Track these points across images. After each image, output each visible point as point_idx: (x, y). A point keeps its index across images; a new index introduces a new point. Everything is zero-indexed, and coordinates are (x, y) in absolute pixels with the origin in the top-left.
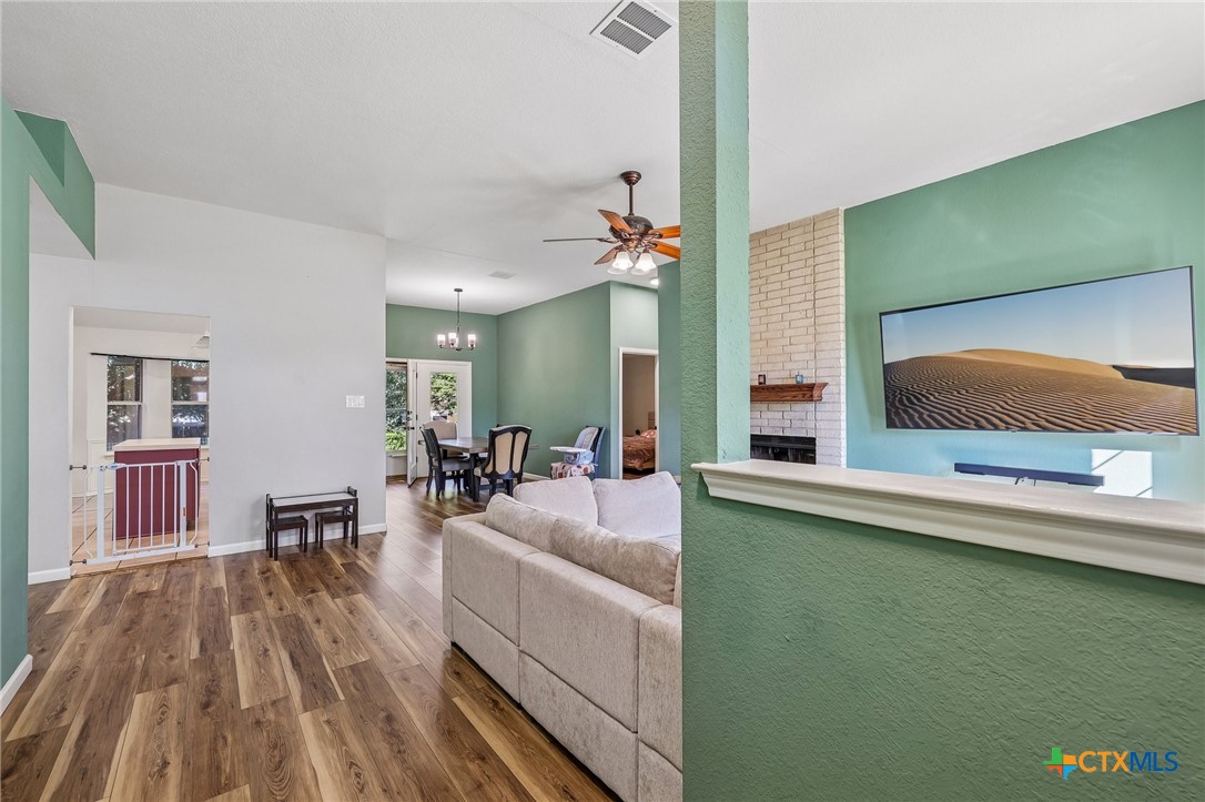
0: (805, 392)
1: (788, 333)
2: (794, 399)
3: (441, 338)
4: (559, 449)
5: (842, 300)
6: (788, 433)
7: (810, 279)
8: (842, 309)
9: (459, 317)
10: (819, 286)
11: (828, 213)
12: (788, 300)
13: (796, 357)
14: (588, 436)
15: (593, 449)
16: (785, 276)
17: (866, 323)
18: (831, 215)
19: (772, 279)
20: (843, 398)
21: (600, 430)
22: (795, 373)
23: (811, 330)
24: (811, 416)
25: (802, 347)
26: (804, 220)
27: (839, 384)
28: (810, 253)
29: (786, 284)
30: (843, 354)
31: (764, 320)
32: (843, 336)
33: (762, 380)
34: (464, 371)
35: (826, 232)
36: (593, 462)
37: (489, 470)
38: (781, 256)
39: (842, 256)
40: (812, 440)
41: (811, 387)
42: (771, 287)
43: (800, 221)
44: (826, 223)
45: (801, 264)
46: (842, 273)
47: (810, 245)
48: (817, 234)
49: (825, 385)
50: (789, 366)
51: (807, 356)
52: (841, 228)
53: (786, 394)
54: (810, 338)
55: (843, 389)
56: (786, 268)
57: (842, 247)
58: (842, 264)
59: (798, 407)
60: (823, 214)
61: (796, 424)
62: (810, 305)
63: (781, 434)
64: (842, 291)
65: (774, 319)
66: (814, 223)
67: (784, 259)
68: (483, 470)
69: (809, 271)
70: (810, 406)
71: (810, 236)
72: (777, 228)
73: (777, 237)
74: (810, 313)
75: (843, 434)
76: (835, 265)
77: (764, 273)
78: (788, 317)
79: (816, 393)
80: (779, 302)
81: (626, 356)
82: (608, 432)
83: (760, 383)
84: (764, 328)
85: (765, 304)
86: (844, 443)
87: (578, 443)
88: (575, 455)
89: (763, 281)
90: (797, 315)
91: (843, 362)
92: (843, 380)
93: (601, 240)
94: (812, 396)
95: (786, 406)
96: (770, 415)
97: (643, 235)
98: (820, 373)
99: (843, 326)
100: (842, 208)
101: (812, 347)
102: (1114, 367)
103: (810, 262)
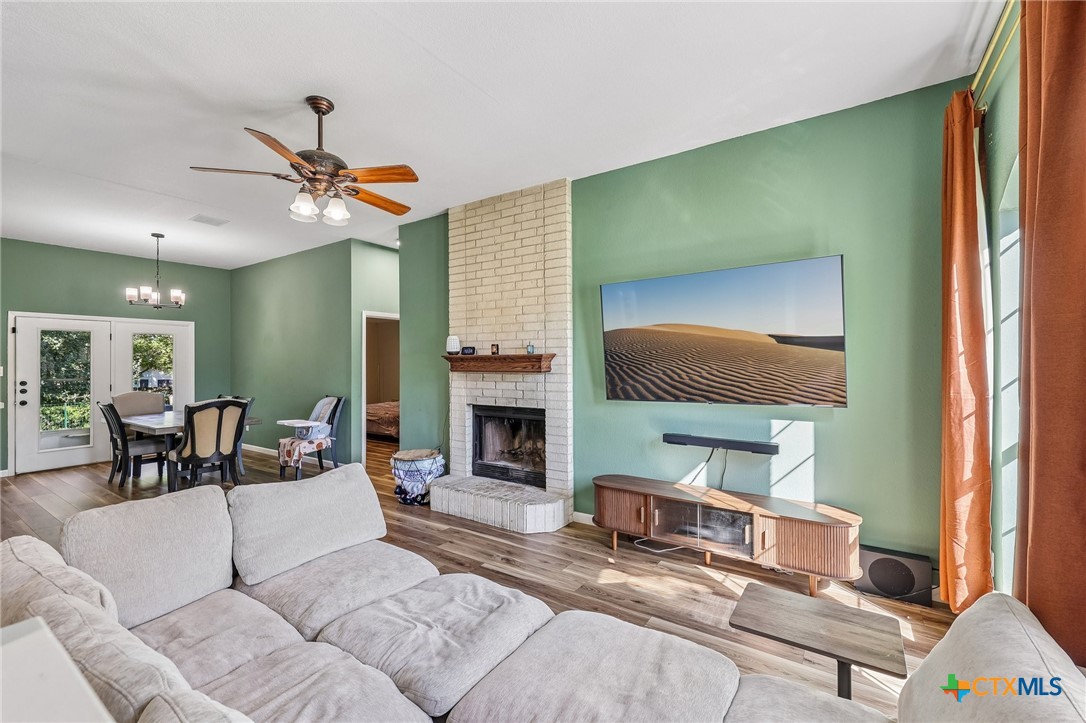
0: (533, 363)
1: (521, 302)
2: (524, 371)
3: (131, 292)
4: (286, 423)
5: (569, 271)
6: (521, 405)
7: (540, 248)
8: (569, 280)
9: (160, 269)
10: (549, 255)
11: (556, 182)
12: (521, 268)
13: (527, 327)
14: (325, 406)
15: (330, 421)
16: (518, 244)
17: (591, 295)
18: (559, 185)
19: (506, 246)
20: (570, 370)
21: (339, 400)
22: (526, 343)
23: (541, 300)
24: (541, 387)
25: (532, 318)
26: (535, 188)
27: (566, 356)
28: (539, 222)
29: (519, 252)
30: (570, 325)
31: (499, 288)
32: (569, 307)
33: (495, 350)
34: (184, 334)
35: (555, 201)
36: (331, 435)
37: (187, 453)
38: (515, 223)
39: (569, 227)
40: (542, 412)
41: (539, 358)
42: (505, 254)
43: (531, 189)
44: (555, 193)
45: (532, 232)
46: (569, 244)
47: (540, 214)
48: (548, 203)
49: (553, 356)
50: (521, 336)
51: (538, 327)
52: (568, 199)
53: (516, 365)
54: (540, 308)
55: (570, 360)
56: (519, 235)
57: (569, 218)
58: (569, 235)
59: (530, 377)
60: (552, 183)
61: (528, 395)
62: (539, 274)
63: (514, 405)
64: (569, 262)
65: (508, 287)
66: (544, 191)
67: (517, 227)
68: (179, 453)
69: (539, 240)
70: (540, 377)
71: (540, 205)
72: (511, 194)
73: (510, 204)
74: (540, 283)
75: (570, 405)
76: (562, 234)
77: (499, 239)
78: (520, 285)
79: (544, 364)
80: (511, 270)
81: (369, 320)
82: (348, 402)
83: (493, 353)
84: (498, 296)
85: (500, 271)
86: (570, 414)
87: (313, 415)
88: (308, 429)
89: (498, 247)
90: (529, 284)
91: (570, 333)
92: (570, 351)
93: (278, 176)
94: (540, 367)
95: (519, 377)
96: (504, 385)
97: (334, 175)
98: (550, 343)
99: (569, 298)
100: (570, 180)
101: (542, 317)
102: (770, 335)
103: (541, 231)
